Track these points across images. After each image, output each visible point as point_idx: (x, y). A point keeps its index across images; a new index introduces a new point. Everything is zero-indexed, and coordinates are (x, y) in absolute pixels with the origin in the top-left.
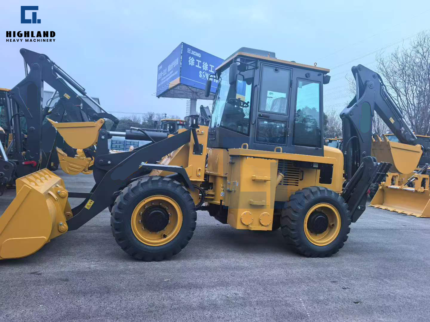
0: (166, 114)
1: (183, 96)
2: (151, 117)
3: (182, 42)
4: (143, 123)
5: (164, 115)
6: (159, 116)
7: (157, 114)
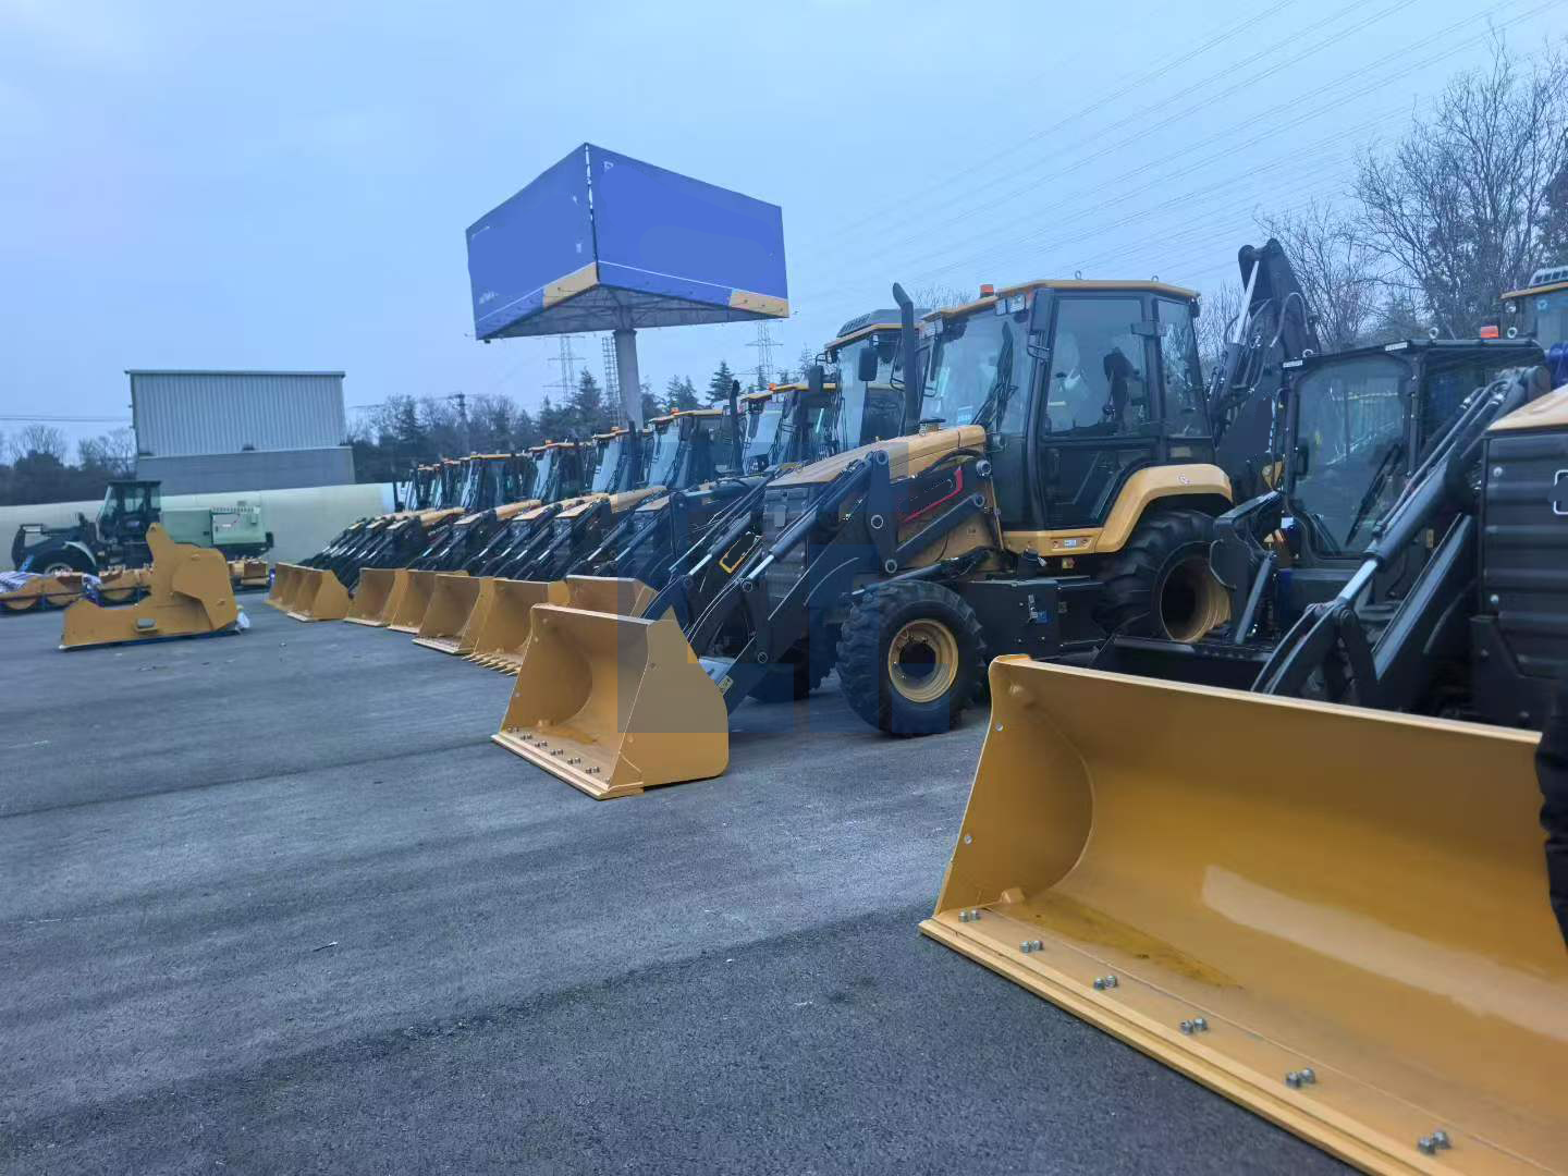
0: (461, 397)
1: (574, 324)
2: (409, 413)
3: (586, 144)
4: (382, 439)
5: (456, 401)
6: (431, 406)
7: (425, 401)
